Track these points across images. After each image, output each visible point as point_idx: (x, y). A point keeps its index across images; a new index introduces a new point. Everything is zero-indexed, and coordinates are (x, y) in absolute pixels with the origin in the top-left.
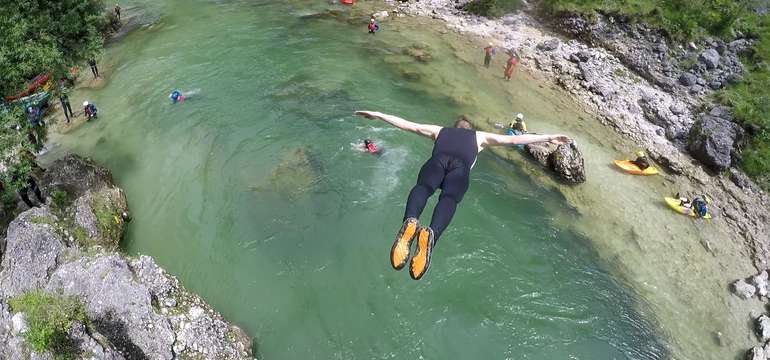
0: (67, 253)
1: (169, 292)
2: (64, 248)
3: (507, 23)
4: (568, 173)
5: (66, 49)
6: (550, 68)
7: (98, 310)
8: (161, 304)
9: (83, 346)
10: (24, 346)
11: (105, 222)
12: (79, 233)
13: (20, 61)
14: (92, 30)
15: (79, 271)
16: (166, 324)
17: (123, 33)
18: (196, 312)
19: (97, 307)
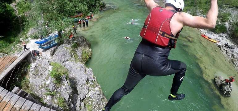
0: (71, 59)
1: (92, 81)
2: (70, 57)
3: (220, 36)
4: (225, 92)
5: (89, 8)
6: (230, 55)
7: (72, 76)
8: (89, 83)
9: (64, 82)
10: (49, 74)
11: (84, 56)
12: (76, 56)
13: (77, 7)
14: (98, 5)
15: (72, 65)
16: (87, 88)
17: (106, 9)
18: (97, 89)
19: (72, 75)
